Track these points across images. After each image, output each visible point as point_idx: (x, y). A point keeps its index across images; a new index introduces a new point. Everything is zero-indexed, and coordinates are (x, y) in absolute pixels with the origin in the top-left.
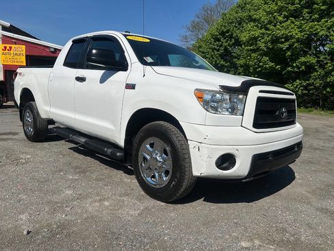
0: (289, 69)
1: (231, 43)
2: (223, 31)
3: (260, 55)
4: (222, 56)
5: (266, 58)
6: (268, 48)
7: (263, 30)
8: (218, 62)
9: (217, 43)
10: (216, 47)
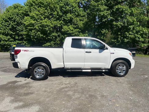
0: (49, 37)
1: (15, 24)
2: (9, 17)
3: (36, 31)
4: (10, 29)
5: (39, 33)
6: (39, 29)
7: (35, 21)
8: (9, 32)
9: (7, 23)
10: (6, 25)
